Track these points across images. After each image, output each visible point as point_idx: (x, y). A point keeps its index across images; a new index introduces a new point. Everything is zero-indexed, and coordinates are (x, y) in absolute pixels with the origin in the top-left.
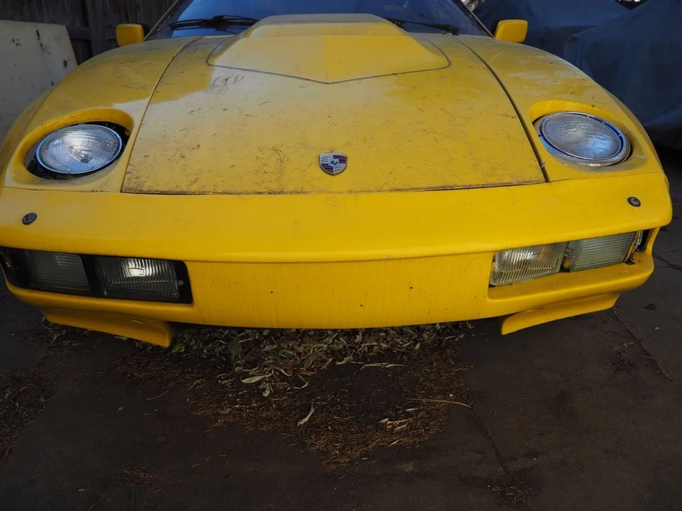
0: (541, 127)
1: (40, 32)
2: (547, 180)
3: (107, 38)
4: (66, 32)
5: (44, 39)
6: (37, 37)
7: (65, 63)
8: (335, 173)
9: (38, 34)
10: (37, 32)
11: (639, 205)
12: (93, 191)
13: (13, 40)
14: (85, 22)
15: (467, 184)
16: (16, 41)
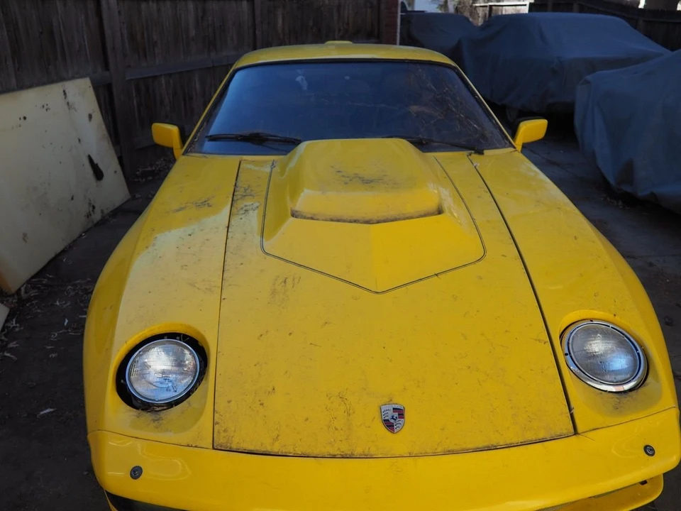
0: (568, 343)
1: (67, 91)
2: (576, 432)
3: (127, 79)
4: (90, 85)
5: (70, 98)
6: (64, 97)
7: (90, 117)
8: (396, 431)
9: (65, 94)
10: (64, 91)
11: (653, 455)
12: (188, 446)
13: (43, 106)
14: (107, 67)
15: (508, 442)
16: (46, 107)
